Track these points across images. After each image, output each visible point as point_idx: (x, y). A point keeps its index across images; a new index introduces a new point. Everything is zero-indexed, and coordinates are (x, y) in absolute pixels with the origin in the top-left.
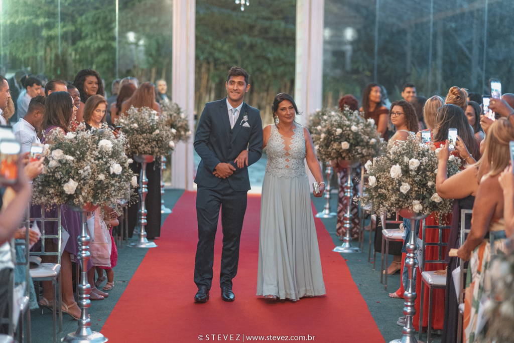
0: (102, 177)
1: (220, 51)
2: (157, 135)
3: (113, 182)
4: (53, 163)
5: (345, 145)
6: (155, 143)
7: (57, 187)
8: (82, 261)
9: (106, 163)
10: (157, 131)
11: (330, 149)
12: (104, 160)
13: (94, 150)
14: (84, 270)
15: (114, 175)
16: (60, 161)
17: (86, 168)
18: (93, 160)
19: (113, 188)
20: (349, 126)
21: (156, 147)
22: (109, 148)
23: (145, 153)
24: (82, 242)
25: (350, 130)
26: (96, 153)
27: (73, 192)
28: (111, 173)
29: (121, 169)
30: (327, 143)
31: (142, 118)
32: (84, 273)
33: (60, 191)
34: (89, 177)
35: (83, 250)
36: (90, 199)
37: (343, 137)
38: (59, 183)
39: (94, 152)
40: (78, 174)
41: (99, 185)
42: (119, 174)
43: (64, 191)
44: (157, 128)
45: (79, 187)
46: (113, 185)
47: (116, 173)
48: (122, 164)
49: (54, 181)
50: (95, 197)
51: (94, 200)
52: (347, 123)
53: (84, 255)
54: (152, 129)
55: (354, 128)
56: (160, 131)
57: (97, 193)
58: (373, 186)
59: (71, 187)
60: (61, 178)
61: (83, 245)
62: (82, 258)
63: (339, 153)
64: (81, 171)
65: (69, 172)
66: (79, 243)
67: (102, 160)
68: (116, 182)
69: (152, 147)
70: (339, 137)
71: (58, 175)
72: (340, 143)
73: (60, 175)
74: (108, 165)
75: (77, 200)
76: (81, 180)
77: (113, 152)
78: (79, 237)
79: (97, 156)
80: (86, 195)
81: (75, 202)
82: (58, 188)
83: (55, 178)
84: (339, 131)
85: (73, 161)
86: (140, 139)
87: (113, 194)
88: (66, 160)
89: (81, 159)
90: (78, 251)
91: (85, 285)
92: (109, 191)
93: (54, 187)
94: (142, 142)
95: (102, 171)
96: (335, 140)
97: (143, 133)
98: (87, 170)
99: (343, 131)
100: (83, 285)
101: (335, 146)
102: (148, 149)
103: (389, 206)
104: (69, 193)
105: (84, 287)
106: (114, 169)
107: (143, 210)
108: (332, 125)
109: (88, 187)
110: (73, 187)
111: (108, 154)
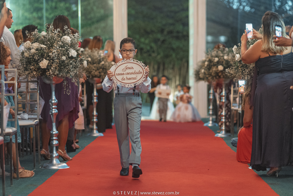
0: (64, 58)
1: (144, 43)
2: (103, 65)
3: (71, 62)
4: (33, 51)
5: (221, 68)
6: (101, 70)
7: (35, 65)
8: (53, 116)
9: (67, 50)
10: (103, 63)
11: (211, 71)
12: (66, 48)
13: (59, 41)
14: (54, 122)
15: (72, 57)
16: (37, 50)
17: (53, 51)
18: (58, 47)
19: (71, 66)
20: (223, 56)
21: (102, 72)
22: (69, 41)
23: (96, 76)
24: (52, 103)
25: (224, 59)
26: (60, 43)
27: (45, 67)
28: (70, 56)
29: (76, 53)
30: (209, 67)
31: (93, 55)
32: (54, 124)
33: (37, 67)
34: (56, 58)
35: (53, 108)
36: (57, 72)
37: (218, 63)
38: (37, 62)
39: (58, 43)
40: (49, 56)
41: (62, 64)
42: (75, 56)
43: (40, 67)
44: (103, 60)
45: (50, 64)
46: (71, 64)
47: (73, 56)
48: (77, 51)
49: (33, 61)
50: (60, 71)
51: (59, 73)
52: (221, 55)
53: (53, 112)
54: (100, 61)
55: (226, 57)
56: (105, 62)
57: (61, 68)
58: (238, 61)
59: (44, 63)
60: (38, 59)
61: (53, 105)
62: (52, 114)
63: (217, 73)
64: (50, 54)
65: (42, 55)
66: (50, 104)
67: (64, 48)
68: (73, 62)
69: (100, 73)
70: (216, 64)
71: (36, 58)
72: (217, 67)
73: (38, 57)
74: (68, 51)
75: (48, 73)
76: (51, 60)
77: (71, 44)
78: (50, 100)
79: (61, 45)
80: (54, 69)
81: (47, 74)
82: (36, 65)
83: (34, 59)
84: (216, 59)
85: (45, 48)
86: (92, 68)
87: (72, 70)
88: (41, 48)
89: (51, 46)
91: (55, 131)
92: (68, 68)
93: (34, 65)
94: (93, 69)
95: (64, 55)
96: (214, 65)
97: (94, 64)
98: (54, 52)
99: (219, 59)
100: (54, 131)
101: (214, 69)
102: (97, 73)
103: (249, 72)
104: (43, 68)
105: (54, 133)
106: (71, 53)
107: (95, 113)
108: (212, 56)
109: (55, 64)
110: (46, 64)
111: (68, 44)
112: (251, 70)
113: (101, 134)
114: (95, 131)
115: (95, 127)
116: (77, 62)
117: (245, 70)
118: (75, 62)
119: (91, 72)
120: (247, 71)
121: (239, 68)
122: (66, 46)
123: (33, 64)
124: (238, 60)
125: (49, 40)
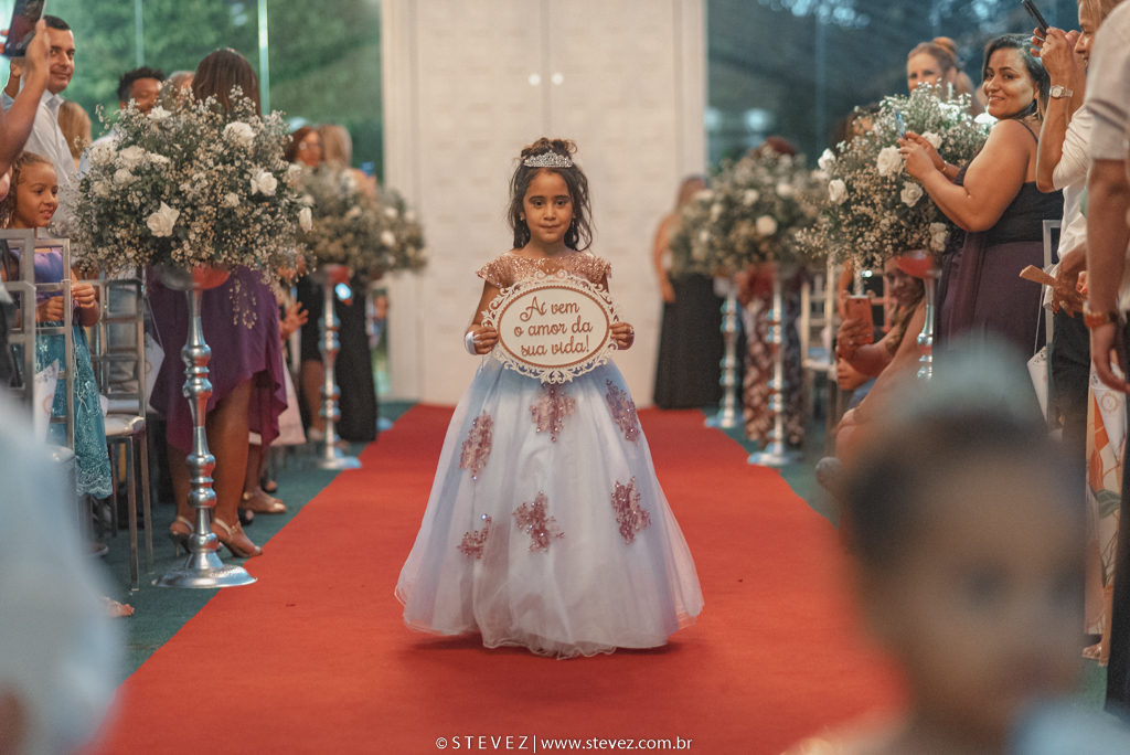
0: (232, 199)
2: (356, 219)
3: (258, 212)
4: (123, 176)
5: (766, 225)
6: (349, 237)
7: (132, 225)
8: (195, 403)
9: (242, 172)
10: (355, 211)
11: (732, 237)
12: (237, 163)
13: (214, 141)
14: (200, 422)
15: (260, 198)
16: (137, 172)
17: (195, 177)
18: (211, 163)
19: (258, 227)
20: (774, 186)
22: (247, 141)
23: (331, 260)
24: (192, 359)
25: (776, 194)
26: (220, 148)
27: (168, 233)
28: (254, 191)
29: (274, 183)
30: (727, 224)
31: (320, 186)
32: (200, 431)
33: (139, 233)
34: (204, 200)
35: (194, 376)
36: (208, 250)
37: (759, 208)
38: (138, 215)
39: (212, 146)
40: (178, 193)
41: (226, 221)
42: (270, 194)
43: (150, 231)
44: (355, 203)
45: (182, 223)
46: (258, 220)
47: (265, 191)
48: (278, 174)
49: (125, 212)
50: (219, 244)
51: (217, 251)
52: (768, 180)
53: (198, 388)
54: (344, 207)
55: (783, 189)
56: (363, 209)
57: (223, 236)
58: (840, 203)
59: (163, 220)
60: (143, 205)
61: (193, 366)
62: (193, 395)
63: (754, 245)
64: (185, 186)
65: (156, 189)
66: (186, 360)
67: (233, 164)
68: (264, 212)
69: (345, 246)
70: (748, 211)
71: (135, 199)
72: (754, 223)
73: (140, 198)
74: (247, 176)
75: (179, 251)
76: (189, 207)
77: (256, 149)
78: (185, 348)
79: (221, 155)
80: (199, 240)
81: (173, 257)
82: (136, 227)
83: (129, 205)
84: (751, 196)
85: (167, 165)
87: (259, 241)
88: (152, 164)
89: (185, 159)
90: (184, 378)
91: (202, 457)
92: (248, 233)
93: (126, 226)
94: (323, 236)
95: (233, 189)
96: (744, 216)
97: (324, 215)
98: (199, 180)
99: (761, 196)
100: (199, 457)
101: (743, 230)
102: (335, 249)
104: (160, 235)
105: (201, 460)
106: (258, 182)
107: (330, 387)
108: (736, 186)
109: (202, 221)
110: (169, 222)
111: (245, 152)
112: (883, 235)
113: (354, 463)
114: (331, 452)
115: (331, 436)
116: (276, 212)
117: (862, 235)
118: (273, 214)
119: (316, 243)
120: (873, 239)
121: (844, 229)
122: (238, 158)
123: (123, 222)
124: (838, 200)
125: (178, 137)
